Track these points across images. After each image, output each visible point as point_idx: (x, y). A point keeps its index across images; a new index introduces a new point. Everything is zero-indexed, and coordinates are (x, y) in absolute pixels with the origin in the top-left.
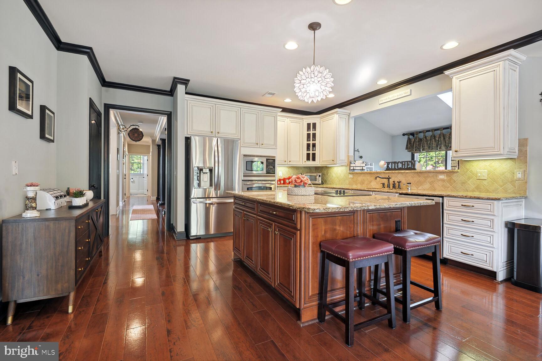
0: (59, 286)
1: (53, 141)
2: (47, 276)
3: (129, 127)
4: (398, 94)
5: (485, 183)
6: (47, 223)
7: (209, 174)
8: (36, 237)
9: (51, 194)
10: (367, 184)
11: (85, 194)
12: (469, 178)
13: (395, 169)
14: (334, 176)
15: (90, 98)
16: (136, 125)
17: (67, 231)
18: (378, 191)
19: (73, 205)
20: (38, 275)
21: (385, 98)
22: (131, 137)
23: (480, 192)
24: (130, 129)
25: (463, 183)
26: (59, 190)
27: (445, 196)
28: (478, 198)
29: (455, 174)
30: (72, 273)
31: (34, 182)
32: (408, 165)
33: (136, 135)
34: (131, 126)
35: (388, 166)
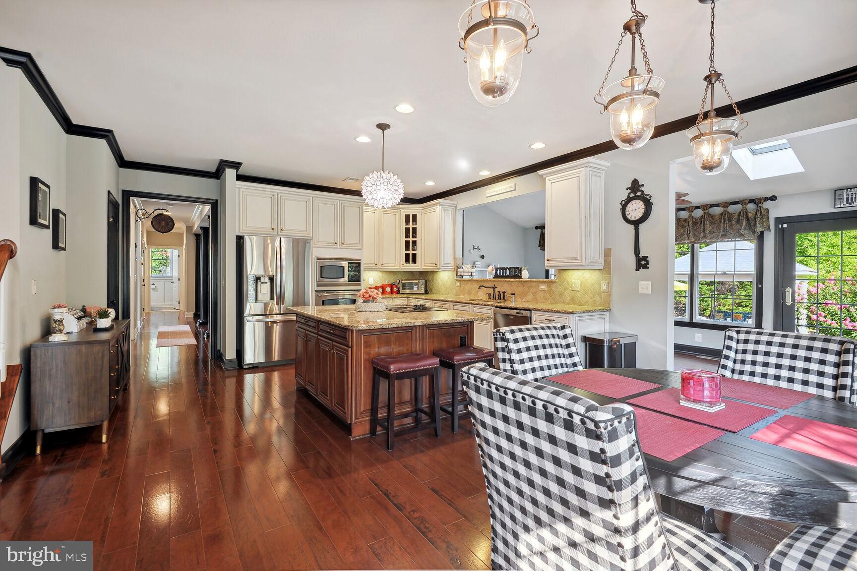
0: (92, 414)
1: (64, 249)
2: (79, 403)
3: (153, 212)
4: (504, 187)
5: (578, 294)
6: (79, 347)
7: (269, 283)
8: (66, 362)
9: (73, 315)
10: (474, 295)
11: (109, 313)
12: (566, 289)
13: (503, 277)
14: (440, 282)
15: (109, 192)
16: (163, 209)
17: (100, 355)
18: (476, 304)
19: (98, 327)
20: (69, 402)
21: (491, 190)
22: (156, 227)
23: (575, 304)
24: (153, 215)
25: (561, 294)
26: (77, 309)
27: (533, 310)
28: (557, 312)
29: (554, 285)
30: (106, 400)
31: (63, 303)
32: (515, 272)
33: (163, 223)
34: (156, 210)
35: (496, 273)
